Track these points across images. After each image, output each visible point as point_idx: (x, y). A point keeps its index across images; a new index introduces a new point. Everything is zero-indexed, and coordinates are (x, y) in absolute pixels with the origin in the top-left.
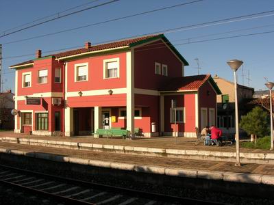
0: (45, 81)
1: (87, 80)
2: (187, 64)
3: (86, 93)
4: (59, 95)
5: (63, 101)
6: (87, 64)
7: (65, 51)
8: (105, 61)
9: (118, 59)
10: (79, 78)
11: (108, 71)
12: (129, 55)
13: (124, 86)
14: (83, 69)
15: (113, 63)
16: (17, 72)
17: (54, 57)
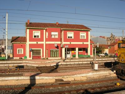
0: (54, 37)
3: (72, 43)
13: (88, 41)
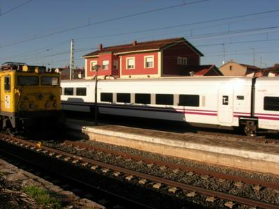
0: (107, 68)
1: (134, 68)
2: (202, 55)
6: (134, 58)
8: (145, 57)
9: (153, 56)
10: (129, 67)
11: (147, 64)
12: (159, 54)
14: (131, 61)
15: (150, 59)
16: (86, 60)
17: (113, 52)
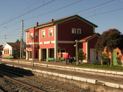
1: (45, 37)
2: (96, 26)
4: (37, 43)
5: (38, 46)
7: (46, 23)
8: (49, 29)
9: (52, 29)
12: (55, 27)
17: (34, 28)
